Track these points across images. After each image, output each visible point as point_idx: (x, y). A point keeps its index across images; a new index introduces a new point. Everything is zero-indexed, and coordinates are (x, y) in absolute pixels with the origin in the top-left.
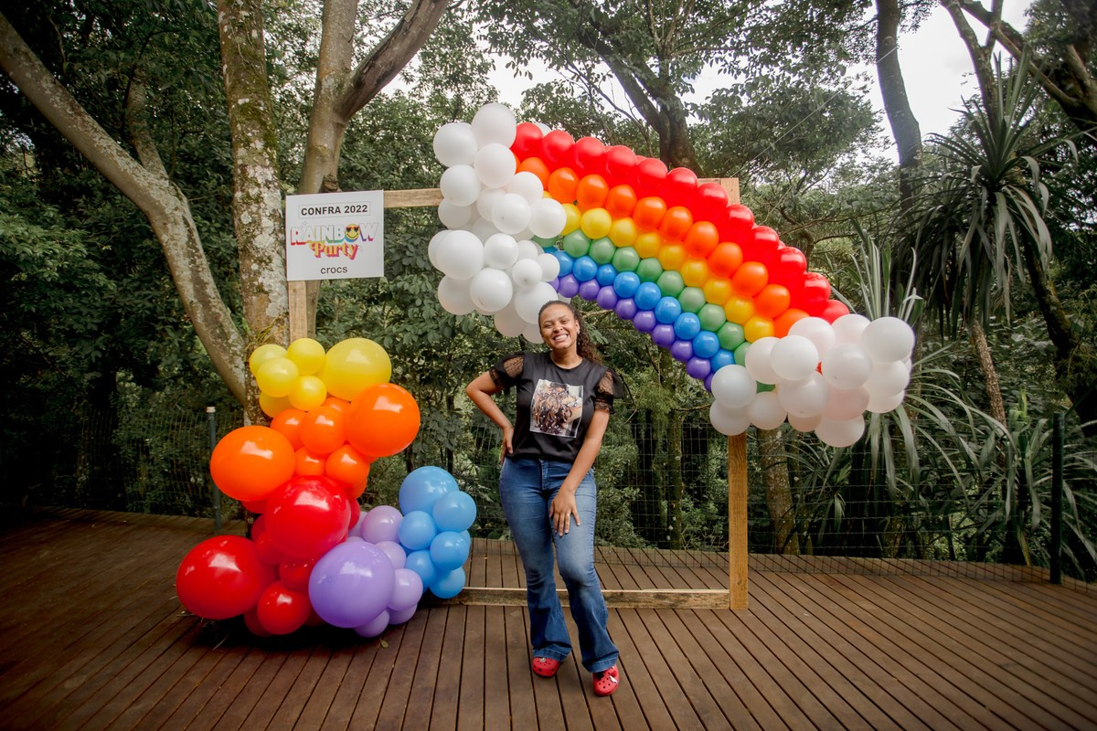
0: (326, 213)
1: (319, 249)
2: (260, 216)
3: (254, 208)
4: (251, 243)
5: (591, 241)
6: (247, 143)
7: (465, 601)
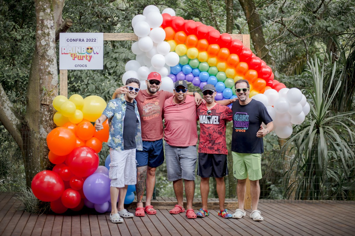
0: (78, 41)
1: (74, 56)
2: (49, 42)
3: (47, 38)
4: (46, 53)
5: (190, 60)
6: (44, 10)
7: (134, 207)
